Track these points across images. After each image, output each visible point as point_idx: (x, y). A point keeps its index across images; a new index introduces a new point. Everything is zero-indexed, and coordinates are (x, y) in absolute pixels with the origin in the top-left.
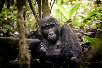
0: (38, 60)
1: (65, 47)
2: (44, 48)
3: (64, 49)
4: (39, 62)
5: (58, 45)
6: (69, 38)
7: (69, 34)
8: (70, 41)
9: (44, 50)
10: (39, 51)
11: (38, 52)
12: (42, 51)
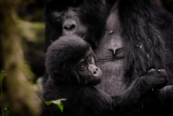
0: (57, 102)
1: (137, 58)
2: (95, 67)
3: (136, 65)
4: (62, 108)
5: (117, 50)
6: (149, 27)
7: (148, 15)
8: (151, 39)
9: (95, 73)
10: (81, 76)
11: (78, 78)
12: (89, 77)
